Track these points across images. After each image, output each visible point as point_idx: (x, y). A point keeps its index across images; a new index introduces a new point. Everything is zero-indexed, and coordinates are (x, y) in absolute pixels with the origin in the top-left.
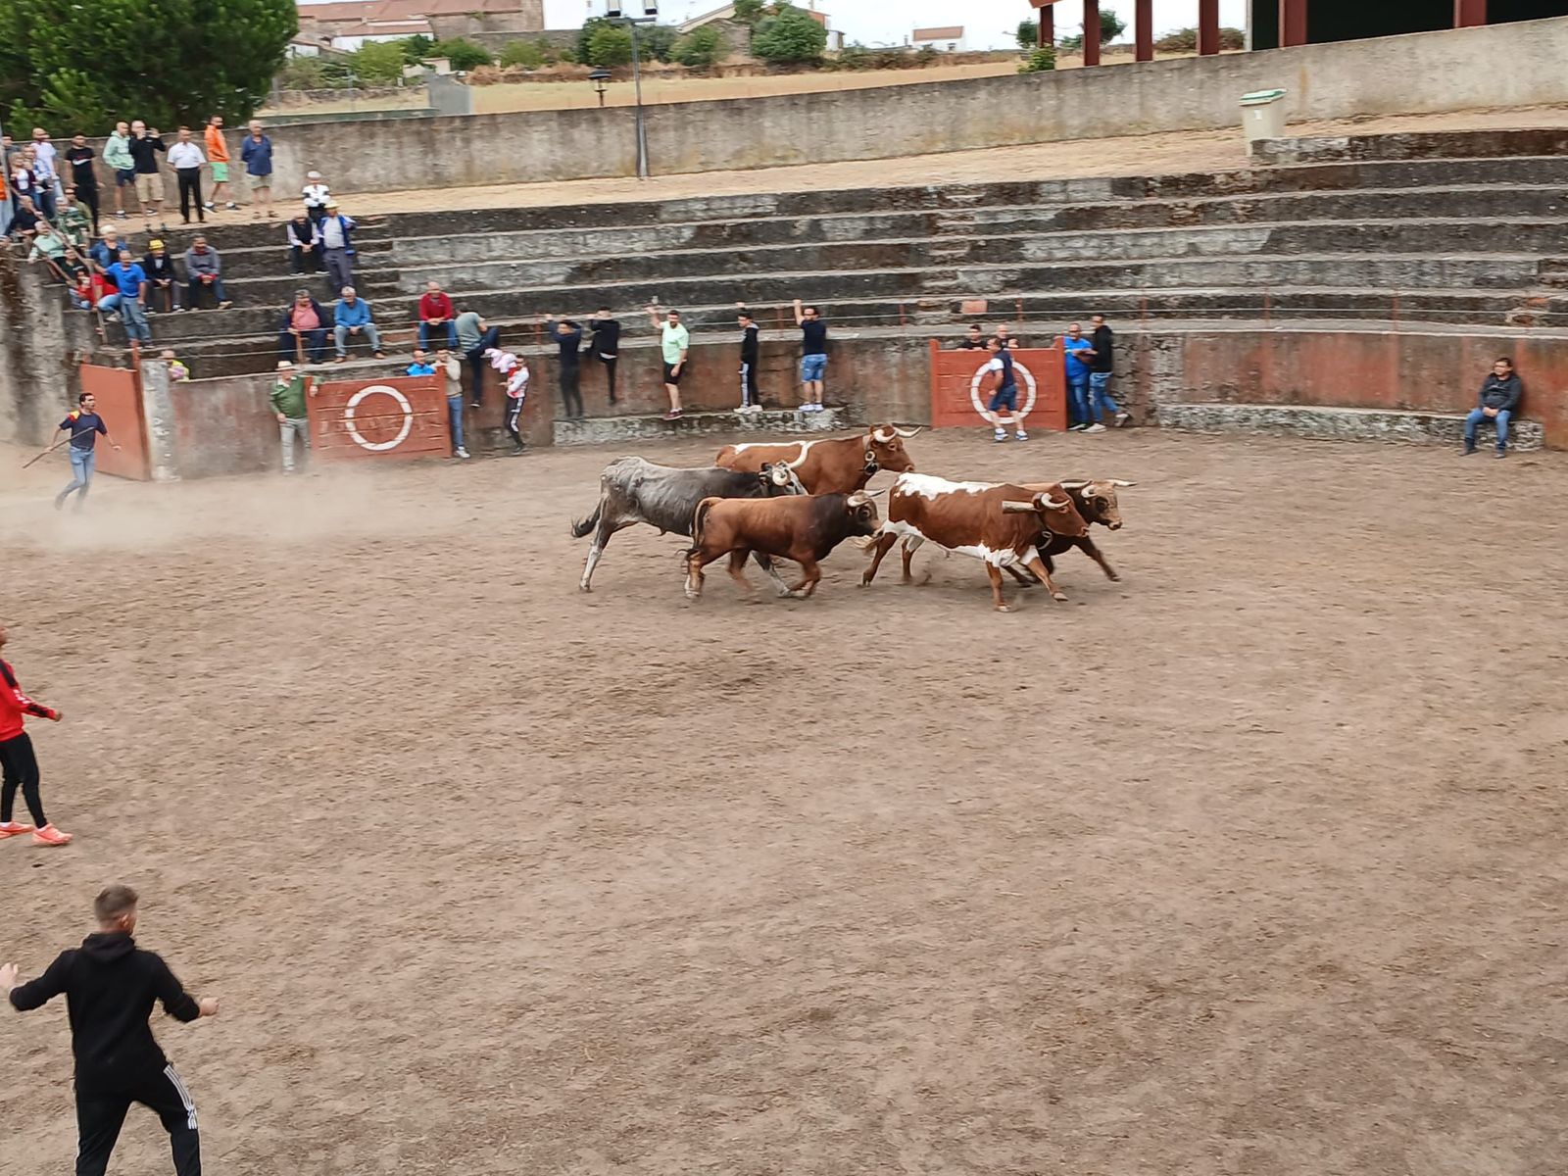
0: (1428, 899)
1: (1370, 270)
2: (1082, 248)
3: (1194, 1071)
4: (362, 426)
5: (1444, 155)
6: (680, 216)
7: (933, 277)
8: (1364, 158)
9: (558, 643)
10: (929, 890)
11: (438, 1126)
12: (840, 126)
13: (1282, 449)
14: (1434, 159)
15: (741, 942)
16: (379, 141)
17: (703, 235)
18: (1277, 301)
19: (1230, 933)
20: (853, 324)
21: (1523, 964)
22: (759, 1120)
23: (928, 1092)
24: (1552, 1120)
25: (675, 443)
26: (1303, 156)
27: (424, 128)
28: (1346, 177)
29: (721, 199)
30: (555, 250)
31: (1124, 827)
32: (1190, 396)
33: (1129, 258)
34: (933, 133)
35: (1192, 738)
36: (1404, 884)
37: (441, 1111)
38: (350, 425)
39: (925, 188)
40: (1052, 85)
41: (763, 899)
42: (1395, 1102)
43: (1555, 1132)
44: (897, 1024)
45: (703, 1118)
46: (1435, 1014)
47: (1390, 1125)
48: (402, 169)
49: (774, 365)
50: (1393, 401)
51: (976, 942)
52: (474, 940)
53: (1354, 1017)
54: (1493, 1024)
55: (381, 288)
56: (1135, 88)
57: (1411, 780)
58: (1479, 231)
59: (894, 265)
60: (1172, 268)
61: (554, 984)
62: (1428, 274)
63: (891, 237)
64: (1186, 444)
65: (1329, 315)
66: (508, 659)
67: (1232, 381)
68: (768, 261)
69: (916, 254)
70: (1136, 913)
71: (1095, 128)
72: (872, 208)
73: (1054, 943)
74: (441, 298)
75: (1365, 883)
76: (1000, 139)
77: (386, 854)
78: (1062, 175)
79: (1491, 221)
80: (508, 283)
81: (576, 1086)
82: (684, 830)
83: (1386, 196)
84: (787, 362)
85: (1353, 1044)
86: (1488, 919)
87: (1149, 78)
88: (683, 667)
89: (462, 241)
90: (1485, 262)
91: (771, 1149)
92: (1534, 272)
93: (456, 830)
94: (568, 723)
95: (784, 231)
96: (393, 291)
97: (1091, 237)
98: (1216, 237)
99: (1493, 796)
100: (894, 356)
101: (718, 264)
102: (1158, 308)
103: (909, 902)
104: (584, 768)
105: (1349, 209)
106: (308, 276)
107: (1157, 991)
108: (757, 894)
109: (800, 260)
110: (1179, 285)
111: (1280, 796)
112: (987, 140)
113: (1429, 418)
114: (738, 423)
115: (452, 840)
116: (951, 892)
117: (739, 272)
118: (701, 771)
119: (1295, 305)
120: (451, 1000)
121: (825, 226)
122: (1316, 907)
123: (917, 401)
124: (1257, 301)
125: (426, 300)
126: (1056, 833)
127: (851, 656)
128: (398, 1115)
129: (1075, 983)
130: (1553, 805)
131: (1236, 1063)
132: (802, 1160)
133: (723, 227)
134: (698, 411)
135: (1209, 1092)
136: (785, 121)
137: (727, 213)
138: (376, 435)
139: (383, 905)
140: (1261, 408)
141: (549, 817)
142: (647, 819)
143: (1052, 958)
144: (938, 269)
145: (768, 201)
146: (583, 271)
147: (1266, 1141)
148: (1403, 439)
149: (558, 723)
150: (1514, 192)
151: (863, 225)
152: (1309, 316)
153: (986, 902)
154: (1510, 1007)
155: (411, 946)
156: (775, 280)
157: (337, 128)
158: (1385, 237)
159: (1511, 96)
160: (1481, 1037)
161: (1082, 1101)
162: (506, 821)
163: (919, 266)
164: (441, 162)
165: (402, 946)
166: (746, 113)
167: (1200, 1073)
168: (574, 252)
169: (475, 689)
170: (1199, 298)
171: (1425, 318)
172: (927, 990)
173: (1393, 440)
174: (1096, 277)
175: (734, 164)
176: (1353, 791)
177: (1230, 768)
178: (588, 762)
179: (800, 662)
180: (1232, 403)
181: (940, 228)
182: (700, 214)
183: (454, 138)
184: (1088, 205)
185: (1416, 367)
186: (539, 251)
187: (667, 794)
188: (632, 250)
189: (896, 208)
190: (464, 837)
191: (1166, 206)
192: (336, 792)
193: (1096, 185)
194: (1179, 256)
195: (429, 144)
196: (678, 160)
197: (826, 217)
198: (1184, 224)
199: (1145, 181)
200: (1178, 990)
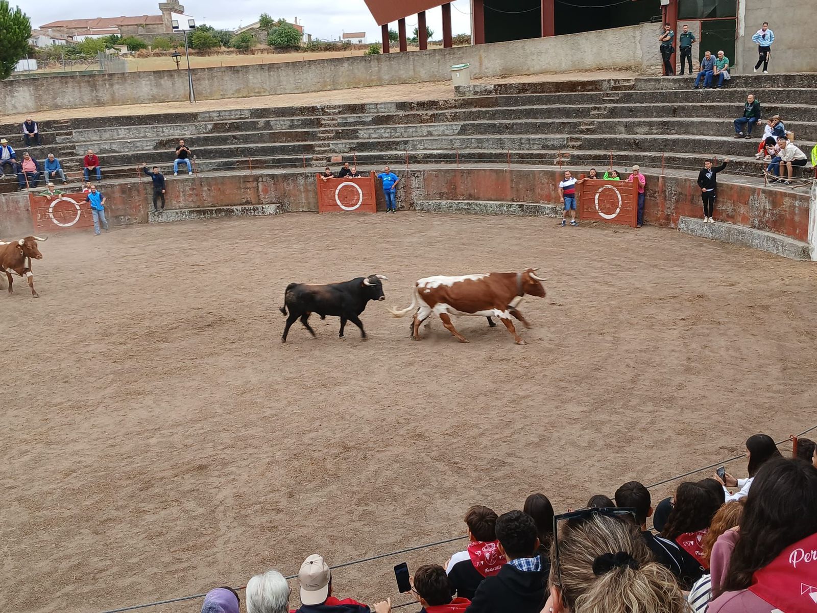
0: (467, 405)
1: (501, 143)
2: (383, 133)
3: (352, 481)
4: (57, 216)
5: (533, 93)
6: (206, 119)
7: (319, 146)
8: (500, 94)
9: (128, 312)
10: (264, 412)
11: (22, 523)
12: (283, 78)
13: (465, 220)
14: (528, 94)
15: (176, 439)
16: (70, 85)
17: (216, 127)
18: (463, 156)
19: (384, 423)
20: (284, 167)
21: (496, 430)
22: (163, 513)
23: (238, 496)
24: (488, 492)
25: (205, 221)
26: (476, 93)
27: (90, 78)
28: (492, 102)
29: (225, 111)
30: (149, 134)
31: (353, 382)
32: (428, 197)
33: (403, 137)
34: (325, 82)
35: (392, 343)
36: (459, 400)
37: (25, 517)
38: (51, 215)
39: (316, 107)
40: (376, 61)
41: (191, 420)
42: (428, 488)
43: (488, 496)
44: (234, 469)
45: (139, 513)
46: (455, 452)
47: (424, 497)
48: (81, 98)
49: (248, 185)
50: (509, 198)
51: (277, 433)
52: (58, 443)
53: (423, 455)
54: (477, 455)
55: (67, 153)
56: (411, 62)
57: (474, 357)
58: (544, 125)
59: (302, 141)
60: (420, 142)
61: (88, 460)
62: (524, 144)
63: (301, 128)
64: (426, 217)
65: (484, 162)
66: (104, 319)
67: (445, 190)
68: (246, 139)
69: (313, 136)
70: (348, 417)
71: (395, 80)
72: (293, 115)
73: (310, 431)
74: (94, 157)
75: (444, 400)
76: (355, 84)
77: (27, 407)
78: (375, 101)
79: (550, 121)
80: (127, 150)
81: (87, 503)
82: (164, 392)
83: (508, 110)
84: (255, 184)
85: (419, 465)
86: (488, 412)
87: (417, 58)
88: (183, 320)
89: (105, 131)
90: (546, 138)
91: (165, 524)
92: (565, 142)
93: (62, 396)
94: (124, 347)
95: (254, 126)
96: (72, 154)
97: (387, 128)
98: (439, 128)
99: (505, 362)
100: (301, 181)
101: (224, 140)
102: (414, 159)
103: (253, 417)
104: (127, 366)
105: (493, 116)
106: (32, 148)
107: (347, 448)
108: (189, 418)
109: (261, 139)
110: (423, 149)
111: (420, 366)
112: (348, 85)
113: (523, 205)
114: (233, 212)
115: (59, 400)
116: (273, 412)
117: (233, 144)
118: (178, 366)
119: (470, 158)
120: (41, 469)
121: (272, 123)
122: (421, 411)
123: (312, 200)
124: (454, 156)
125: (87, 158)
126: (325, 386)
127: (258, 312)
128: (5, 519)
129: (314, 447)
130: (527, 365)
131: (370, 476)
132: (178, 528)
133: (226, 124)
134: (215, 206)
135: (355, 489)
136: (258, 76)
137: (228, 117)
138: (64, 220)
139: (21, 430)
140: (456, 202)
141: (105, 388)
142: (148, 388)
143: (306, 439)
144: (321, 142)
145: (246, 112)
146: (161, 144)
147: (373, 507)
148: (513, 214)
149: (119, 347)
150: (559, 108)
151: (289, 123)
152: (476, 162)
153: (286, 416)
154: (485, 447)
155: (28, 447)
156: (249, 148)
157: (49, 79)
158: (507, 128)
159: (564, 66)
160: (470, 460)
161: (302, 496)
162: (85, 391)
163: (313, 141)
164: (100, 95)
165: (24, 447)
166: (240, 72)
167: (354, 481)
168: (158, 135)
169: (86, 333)
170: (431, 155)
171: (522, 163)
172: (251, 454)
173: (510, 214)
174: (389, 146)
175: (236, 95)
176: (451, 362)
177: (404, 355)
178: (128, 364)
179: (235, 317)
180: (445, 200)
181: (322, 124)
182: (216, 118)
183: (105, 84)
184: (386, 114)
185: (518, 183)
186: (141, 135)
187: (160, 376)
188: (185, 134)
189: (304, 115)
190: (64, 399)
191: (419, 115)
192: (11, 381)
193: (389, 105)
194: (424, 136)
195: (94, 87)
196: (211, 93)
197: (272, 120)
198: (426, 123)
199: (410, 104)
200: (356, 448)
